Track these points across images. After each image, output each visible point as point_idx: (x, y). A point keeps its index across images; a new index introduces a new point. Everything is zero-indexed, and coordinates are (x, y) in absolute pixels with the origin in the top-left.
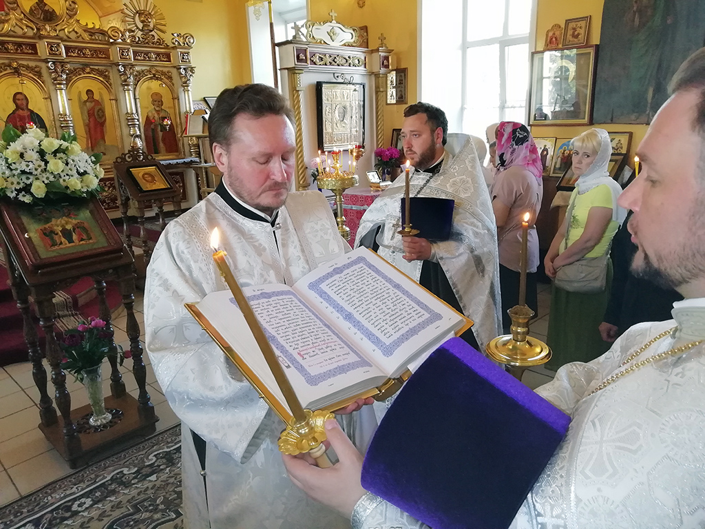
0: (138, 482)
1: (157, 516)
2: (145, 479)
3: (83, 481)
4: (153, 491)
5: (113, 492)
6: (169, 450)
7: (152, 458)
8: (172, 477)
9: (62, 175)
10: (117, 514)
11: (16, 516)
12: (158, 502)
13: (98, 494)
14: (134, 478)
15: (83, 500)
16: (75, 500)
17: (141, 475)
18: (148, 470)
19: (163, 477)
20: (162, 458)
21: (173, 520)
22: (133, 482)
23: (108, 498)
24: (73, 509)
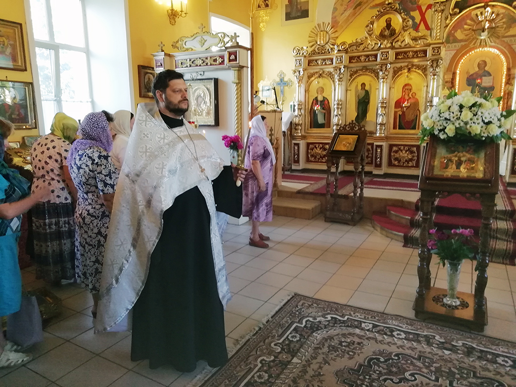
0: (437, 347)
1: (425, 370)
2: (441, 349)
3: (411, 325)
4: (438, 358)
5: (419, 342)
6: (476, 347)
7: (460, 343)
8: (459, 361)
9: (470, 122)
10: (409, 352)
11: (371, 318)
12: (434, 365)
13: (411, 336)
14: (437, 344)
15: (402, 333)
16: (399, 330)
17: (442, 346)
18: (449, 346)
19: (454, 356)
20: (466, 347)
21: (430, 379)
22: (434, 345)
23: (413, 342)
24: (394, 333)
